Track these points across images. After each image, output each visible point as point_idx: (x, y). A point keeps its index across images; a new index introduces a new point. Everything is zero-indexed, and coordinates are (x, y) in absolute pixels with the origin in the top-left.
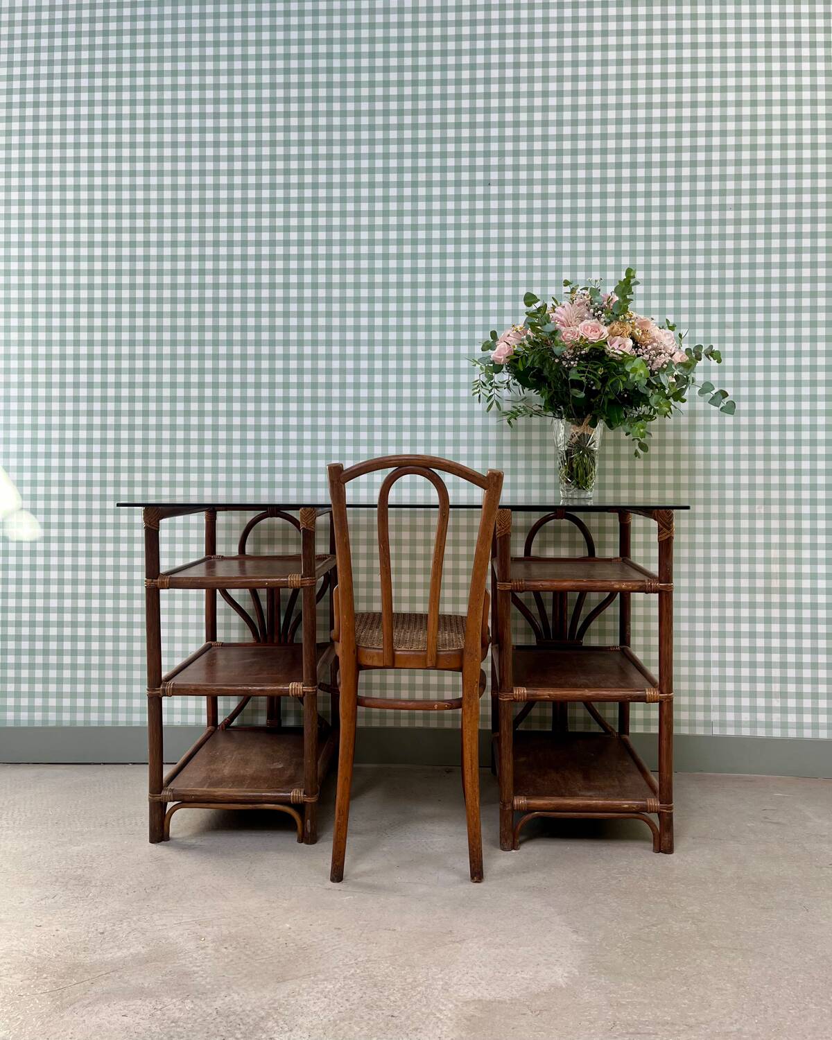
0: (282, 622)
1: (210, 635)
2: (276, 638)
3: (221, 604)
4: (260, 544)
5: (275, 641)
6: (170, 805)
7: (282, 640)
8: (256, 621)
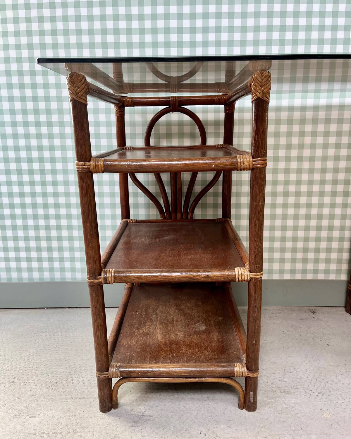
0: (183, 202)
1: (124, 214)
2: (179, 216)
3: (132, 188)
4: (159, 138)
5: (178, 218)
6: (114, 381)
7: (184, 217)
8: (162, 202)
